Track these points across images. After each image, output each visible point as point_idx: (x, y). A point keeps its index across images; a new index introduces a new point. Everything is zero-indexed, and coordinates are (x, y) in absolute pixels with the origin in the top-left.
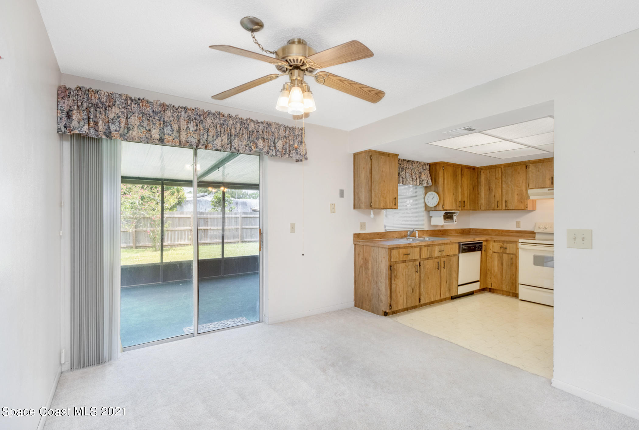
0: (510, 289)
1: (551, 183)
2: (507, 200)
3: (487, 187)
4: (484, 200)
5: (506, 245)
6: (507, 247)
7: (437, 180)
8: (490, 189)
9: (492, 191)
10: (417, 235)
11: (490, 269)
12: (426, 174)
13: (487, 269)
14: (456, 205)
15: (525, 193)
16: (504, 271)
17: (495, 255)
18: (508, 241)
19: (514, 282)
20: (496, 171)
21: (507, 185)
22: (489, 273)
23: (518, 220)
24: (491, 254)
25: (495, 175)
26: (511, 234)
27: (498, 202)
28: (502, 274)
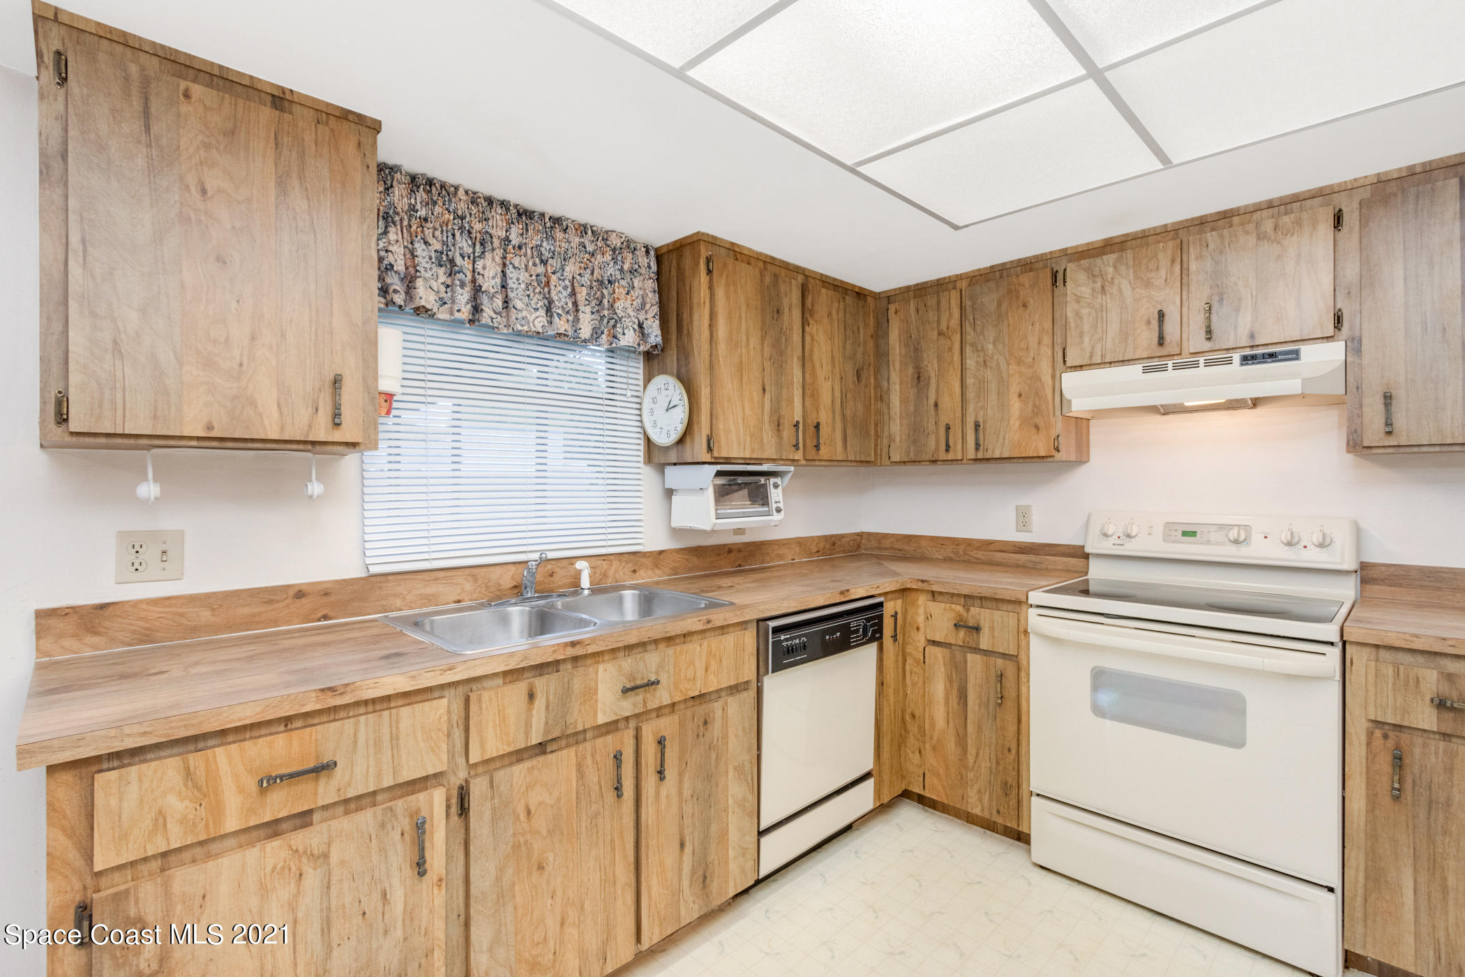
0: (994, 812)
1: (1156, 340)
2: (981, 421)
3: (911, 371)
4: (898, 421)
5: (978, 614)
6: (982, 624)
7: (685, 323)
8: (919, 378)
9: (928, 385)
10: (585, 582)
11: (917, 714)
12: (635, 294)
13: (908, 711)
14: (780, 437)
15: (1051, 391)
16: (970, 728)
17: (936, 654)
18: (985, 598)
19: (1010, 781)
20: (939, 303)
21: (981, 359)
22: (913, 728)
23: (1024, 501)
24: (921, 649)
25: (938, 322)
26: (999, 556)
27: (948, 428)
28: (962, 741)
